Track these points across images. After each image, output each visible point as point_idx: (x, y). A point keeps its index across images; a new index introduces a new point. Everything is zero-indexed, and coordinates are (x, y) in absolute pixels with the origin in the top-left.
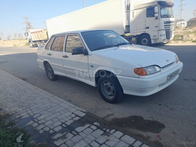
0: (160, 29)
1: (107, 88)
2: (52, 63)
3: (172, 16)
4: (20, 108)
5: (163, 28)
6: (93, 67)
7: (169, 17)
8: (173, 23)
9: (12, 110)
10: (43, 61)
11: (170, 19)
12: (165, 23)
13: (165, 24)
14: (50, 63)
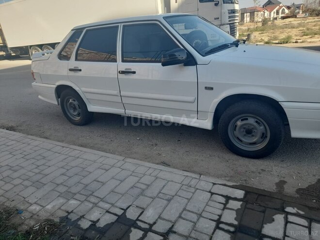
0: (223, 22)
1: (242, 130)
2: (84, 89)
3: (236, 2)
4: (69, 200)
5: (227, 20)
6: (212, 89)
7: (233, 3)
8: (238, 13)
9: (49, 207)
10: (55, 86)
11: (234, 6)
12: (229, 13)
13: (230, 15)
14: (77, 89)
